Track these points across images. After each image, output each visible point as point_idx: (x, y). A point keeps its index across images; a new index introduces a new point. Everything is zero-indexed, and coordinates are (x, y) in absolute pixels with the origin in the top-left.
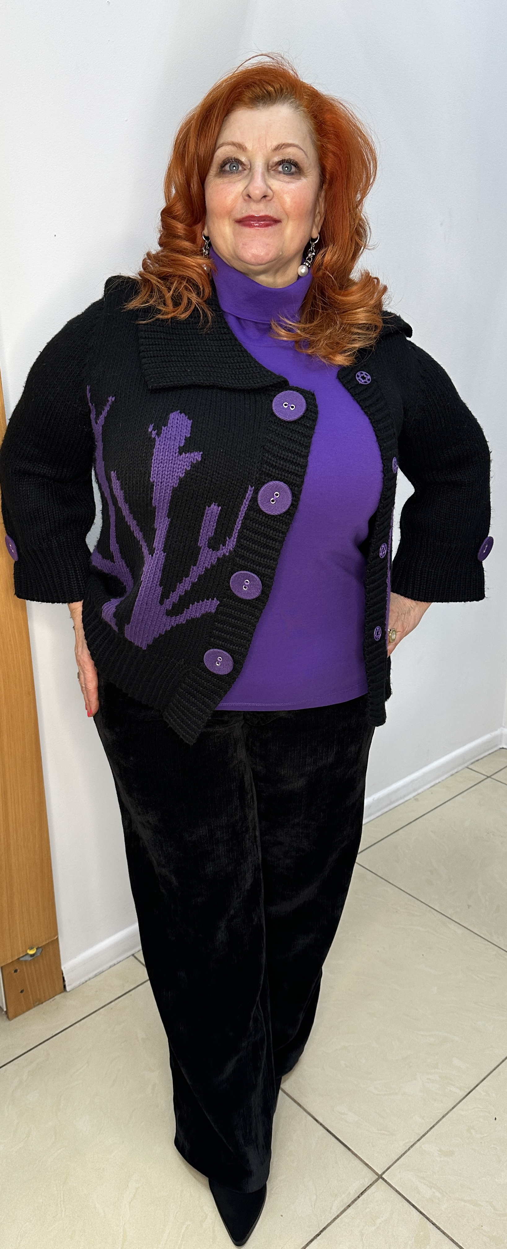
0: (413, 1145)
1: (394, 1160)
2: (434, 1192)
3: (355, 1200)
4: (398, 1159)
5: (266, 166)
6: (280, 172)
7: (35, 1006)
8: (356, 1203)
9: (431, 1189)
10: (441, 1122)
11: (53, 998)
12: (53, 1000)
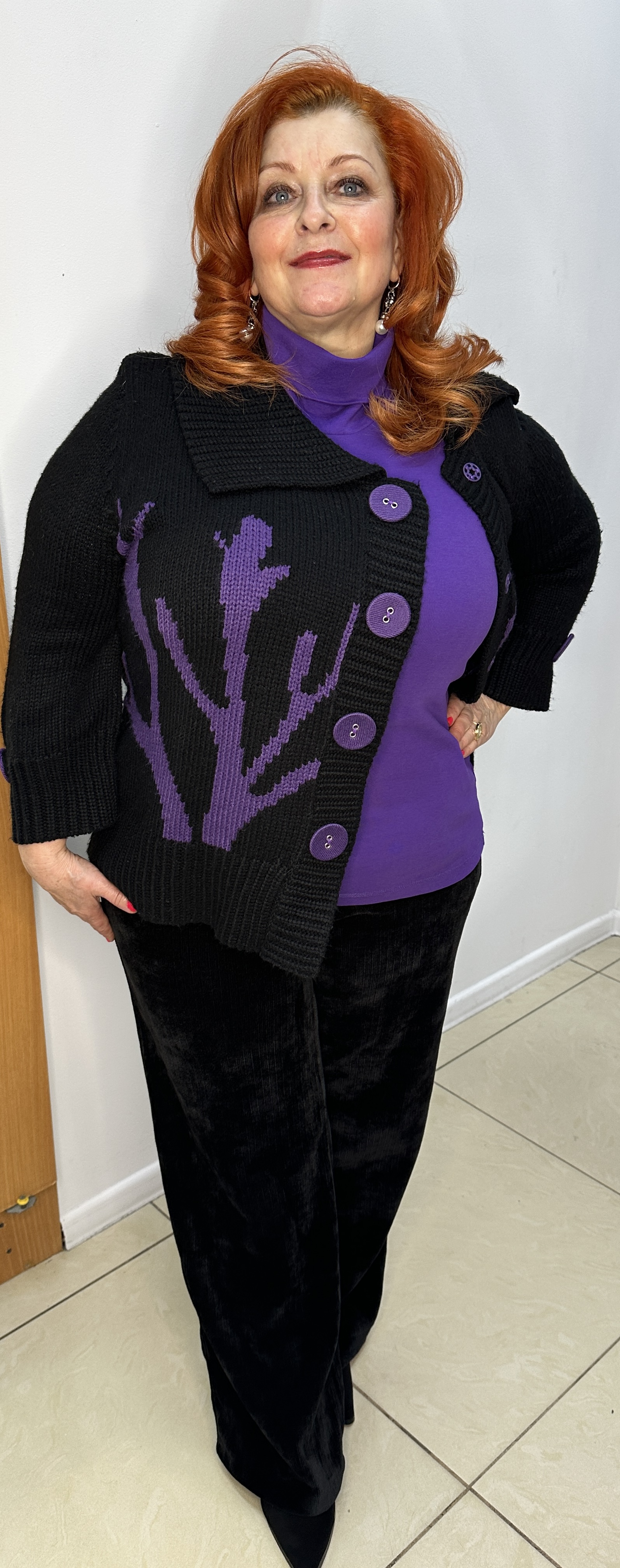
0: (510, 1446)
1: (486, 1467)
2: (537, 1507)
3: (438, 1519)
4: (491, 1465)
5: (323, 187)
6: (341, 194)
7: (25, 1270)
8: (439, 1522)
9: (533, 1503)
10: (544, 1417)
11: (49, 1259)
12: (49, 1262)
